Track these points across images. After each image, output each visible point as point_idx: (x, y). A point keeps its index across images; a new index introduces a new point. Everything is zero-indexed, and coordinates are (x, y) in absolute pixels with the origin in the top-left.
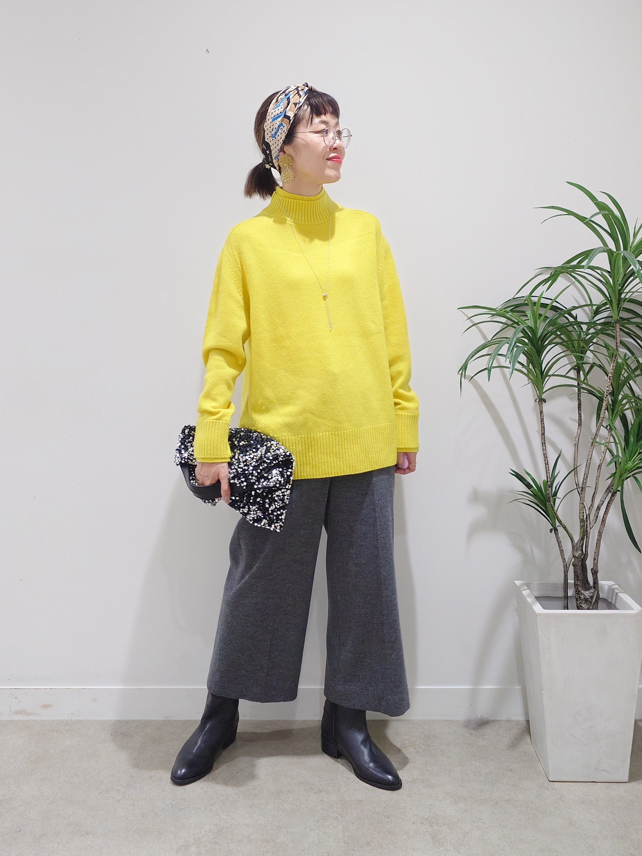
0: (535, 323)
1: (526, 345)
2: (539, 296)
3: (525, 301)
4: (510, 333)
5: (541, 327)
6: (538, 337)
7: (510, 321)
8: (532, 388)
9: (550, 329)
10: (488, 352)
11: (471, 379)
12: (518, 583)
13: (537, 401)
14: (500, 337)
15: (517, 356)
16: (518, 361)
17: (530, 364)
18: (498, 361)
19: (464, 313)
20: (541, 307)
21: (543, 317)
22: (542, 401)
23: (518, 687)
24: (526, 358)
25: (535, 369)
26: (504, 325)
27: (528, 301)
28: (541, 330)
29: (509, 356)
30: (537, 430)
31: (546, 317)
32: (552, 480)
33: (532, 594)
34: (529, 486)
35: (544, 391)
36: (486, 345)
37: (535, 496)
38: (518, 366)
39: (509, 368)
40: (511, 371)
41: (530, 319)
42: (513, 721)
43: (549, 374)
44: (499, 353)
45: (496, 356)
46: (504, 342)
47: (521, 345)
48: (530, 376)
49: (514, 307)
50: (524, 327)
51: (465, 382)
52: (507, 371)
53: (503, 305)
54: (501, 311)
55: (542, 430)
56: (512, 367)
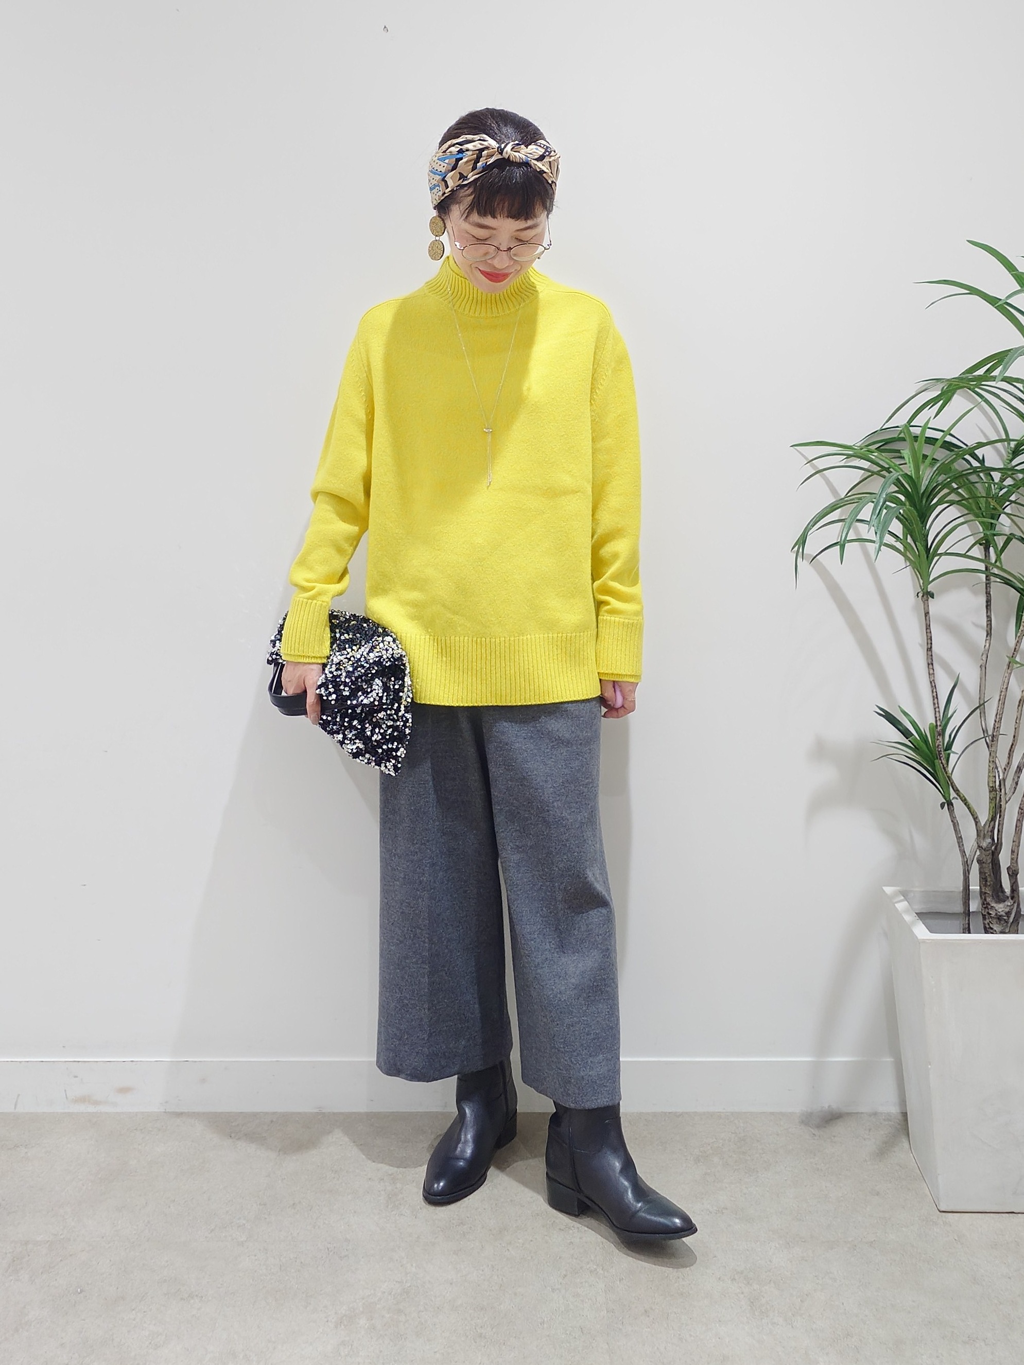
0: (917, 469)
1: (901, 505)
2: (922, 425)
3: (899, 435)
4: (875, 485)
5: (926, 476)
6: (922, 491)
7: (875, 466)
8: (912, 575)
9: (941, 478)
10: (839, 517)
11: (811, 561)
12: (888, 890)
13: (920, 595)
14: (860, 492)
15: (887, 523)
16: (889, 531)
17: (909, 536)
18: (857, 531)
19: (800, 453)
20: (925, 443)
21: (929, 459)
22: (928, 595)
23: (889, 1059)
24: (901, 526)
25: (917, 543)
26: (866, 472)
27: (904, 433)
28: (926, 480)
29: (875, 522)
30: (920, 642)
31: (934, 459)
32: (943, 724)
33: (912, 909)
34: (906, 733)
35: (931, 580)
36: (838, 504)
37: (916, 749)
38: (889, 539)
39: (873, 542)
40: (878, 547)
41: (907, 462)
42: (881, 1113)
43: (938, 552)
44: (858, 518)
45: (854, 523)
46: (867, 500)
47: (893, 505)
48: (908, 554)
49: (883, 443)
50: (898, 475)
51: (803, 565)
52: (872, 547)
53: (865, 439)
54: (863, 450)
55: (927, 643)
56: (879, 541)
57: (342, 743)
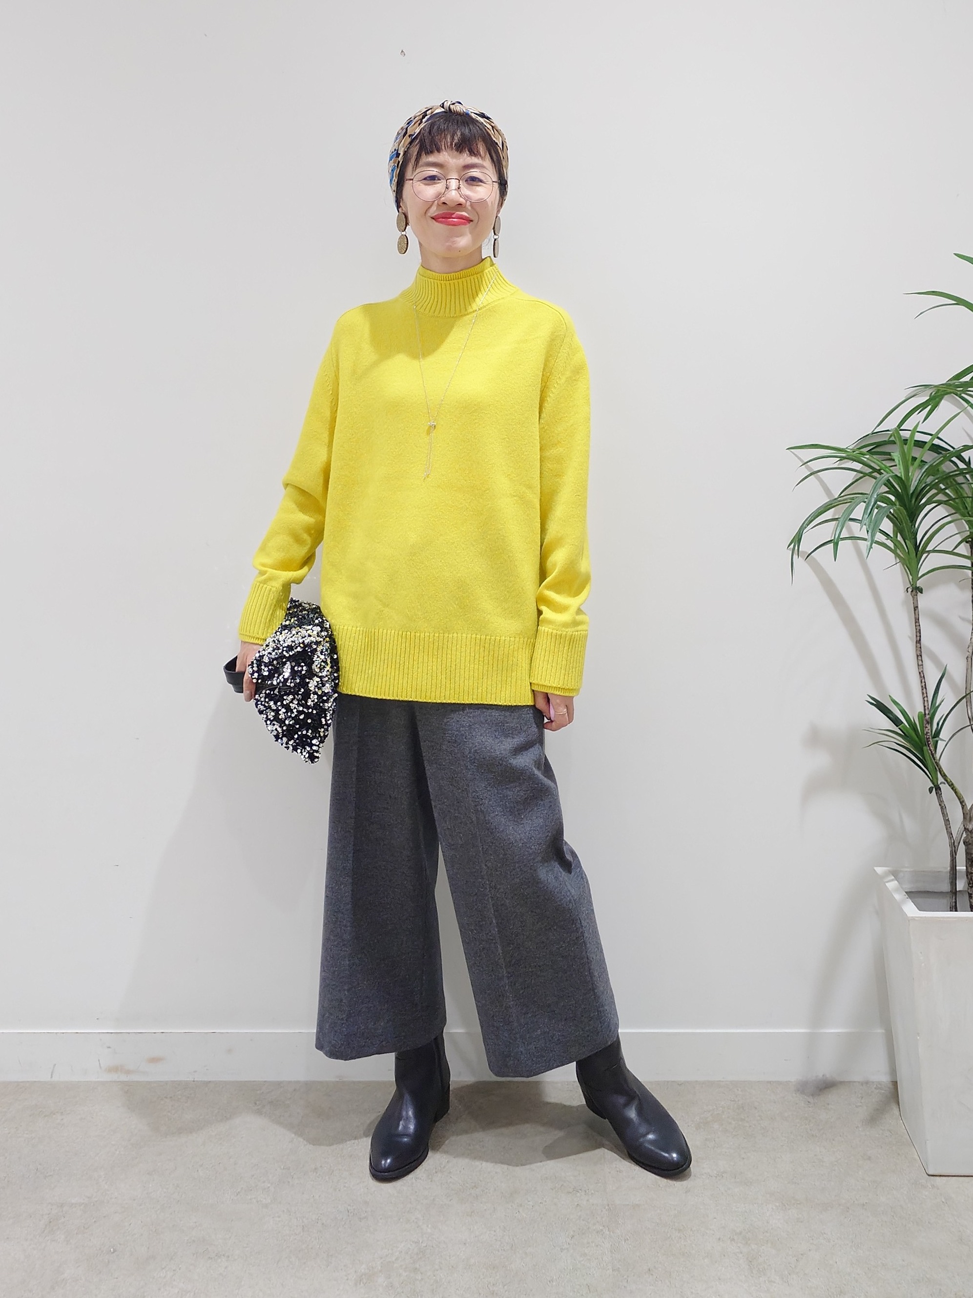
0: (907, 471)
1: (892, 505)
2: (911, 429)
3: (889, 438)
4: (867, 486)
5: (915, 477)
6: (911, 492)
7: (866, 468)
8: (901, 571)
9: (929, 480)
10: (833, 516)
11: (807, 557)
12: (880, 870)
13: (910, 590)
14: (852, 493)
15: (878, 522)
16: (880, 530)
17: (899, 534)
18: (850, 530)
19: (796, 456)
20: (914, 446)
21: (918, 461)
22: (917, 590)
23: (880, 1031)
24: (892, 524)
25: (907, 541)
26: (859, 473)
27: (894, 437)
28: (915, 481)
29: (867, 521)
30: (910, 635)
31: (922, 461)
32: (931, 712)
33: (902, 888)
34: (896, 721)
35: (919, 575)
36: (832, 504)
37: (905, 736)
38: (879, 537)
39: (865, 540)
40: (869, 545)
41: (898, 464)
42: (873, 1082)
43: (927, 550)
44: (851, 517)
45: (847, 521)
46: (859, 500)
47: (884, 505)
48: (898, 552)
49: (872, 447)
50: (890, 476)
51: (799, 561)
52: (863, 545)
53: (855, 444)
54: (855, 453)
55: (916, 636)
56: (870, 539)
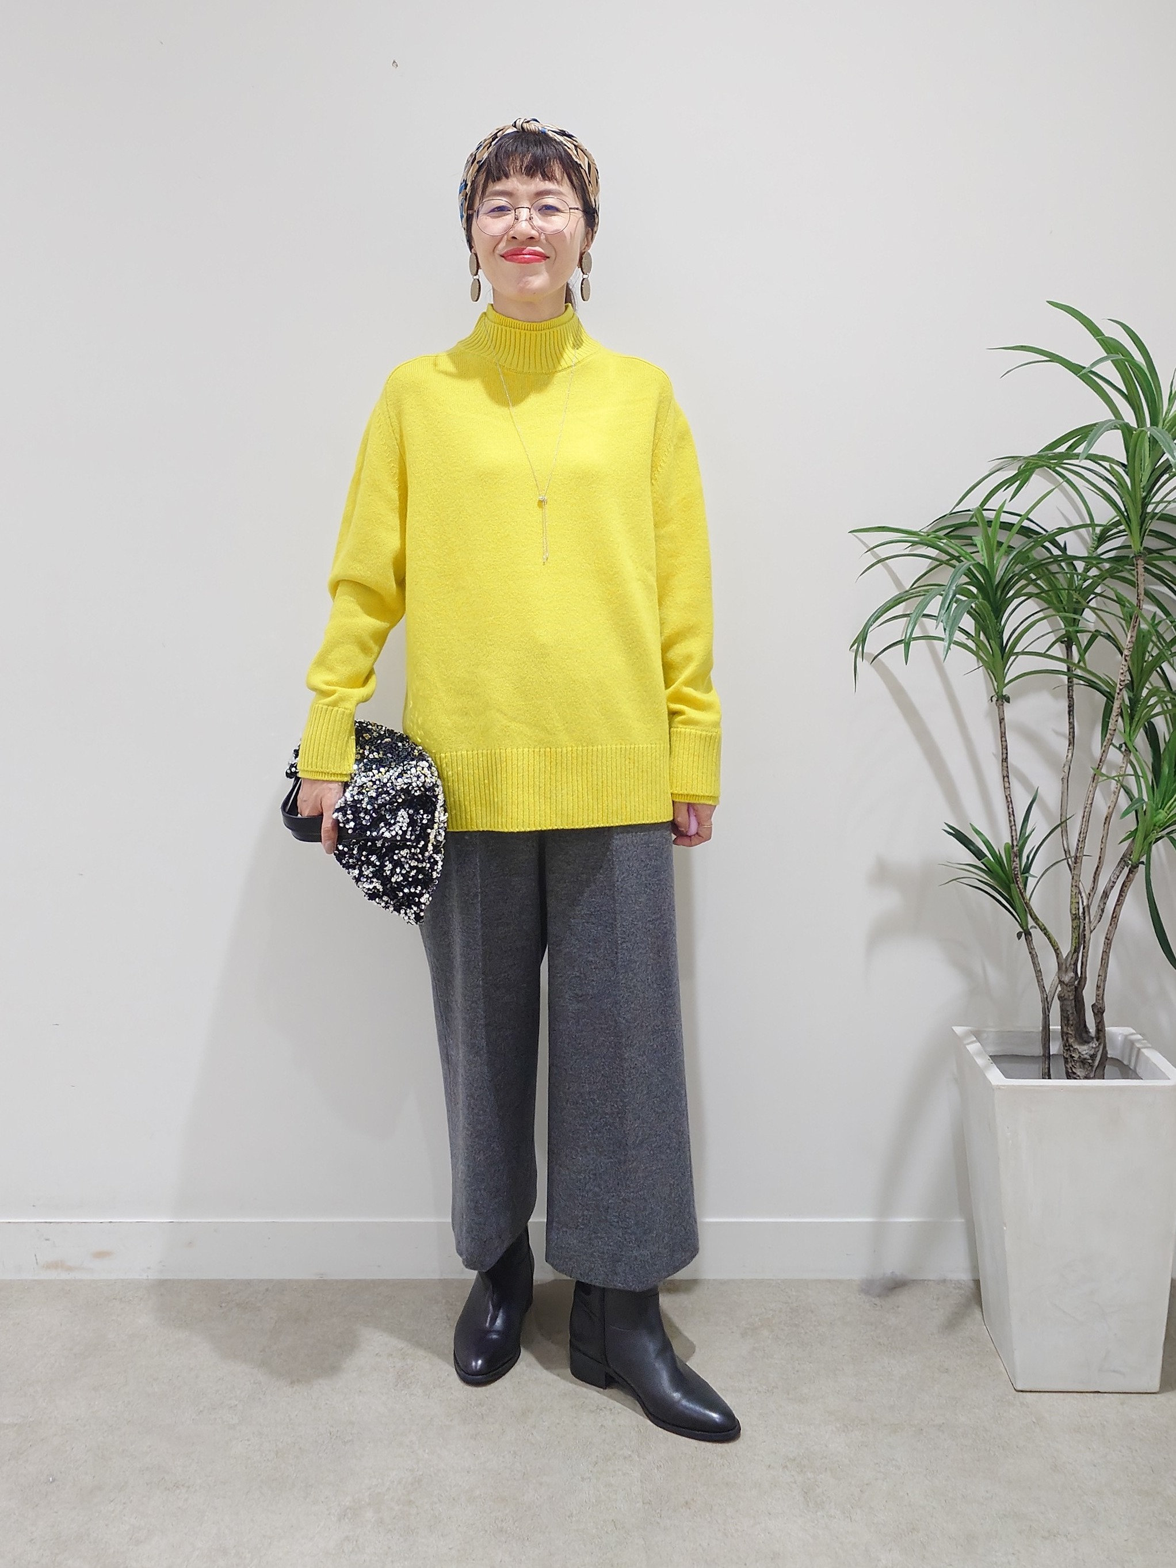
0: (991, 558)
1: (973, 598)
2: (997, 508)
3: (971, 519)
4: (944, 575)
5: (1001, 565)
6: (996, 583)
7: (944, 554)
8: (985, 677)
9: (1018, 568)
10: (904, 611)
11: (873, 660)
12: (959, 1030)
13: (994, 699)
14: (926, 584)
15: (957, 618)
16: (959, 627)
17: (981, 633)
18: (923, 628)
19: (859, 539)
20: (1000, 528)
21: (1004, 546)
22: (1002, 699)
23: (959, 1220)
24: (973, 621)
25: (991, 641)
26: (934, 562)
27: (977, 518)
28: (1001, 570)
29: (944, 618)
30: (994, 752)
31: (1009, 547)
32: (1021, 842)
33: (985, 1051)
34: (978, 854)
35: (1006, 681)
36: (902, 597)
37: (989, 871)
38: (959, 636)
39: (942, 639)
40: (947, 645)
41: (980, 551)
42: (951, 1281)
43: (1015, 651)
45: (920, 618)
46: (934, 593)
47: (964, 598)
48: (981, 654)
49: (950, 530)
50: (970, 564)
51: (863, 665)
52: (940, 645)
53: (932, 524)
54: (930, 536)
55: (1002, 754)
56: (948, 638)
57: (357, 880)
